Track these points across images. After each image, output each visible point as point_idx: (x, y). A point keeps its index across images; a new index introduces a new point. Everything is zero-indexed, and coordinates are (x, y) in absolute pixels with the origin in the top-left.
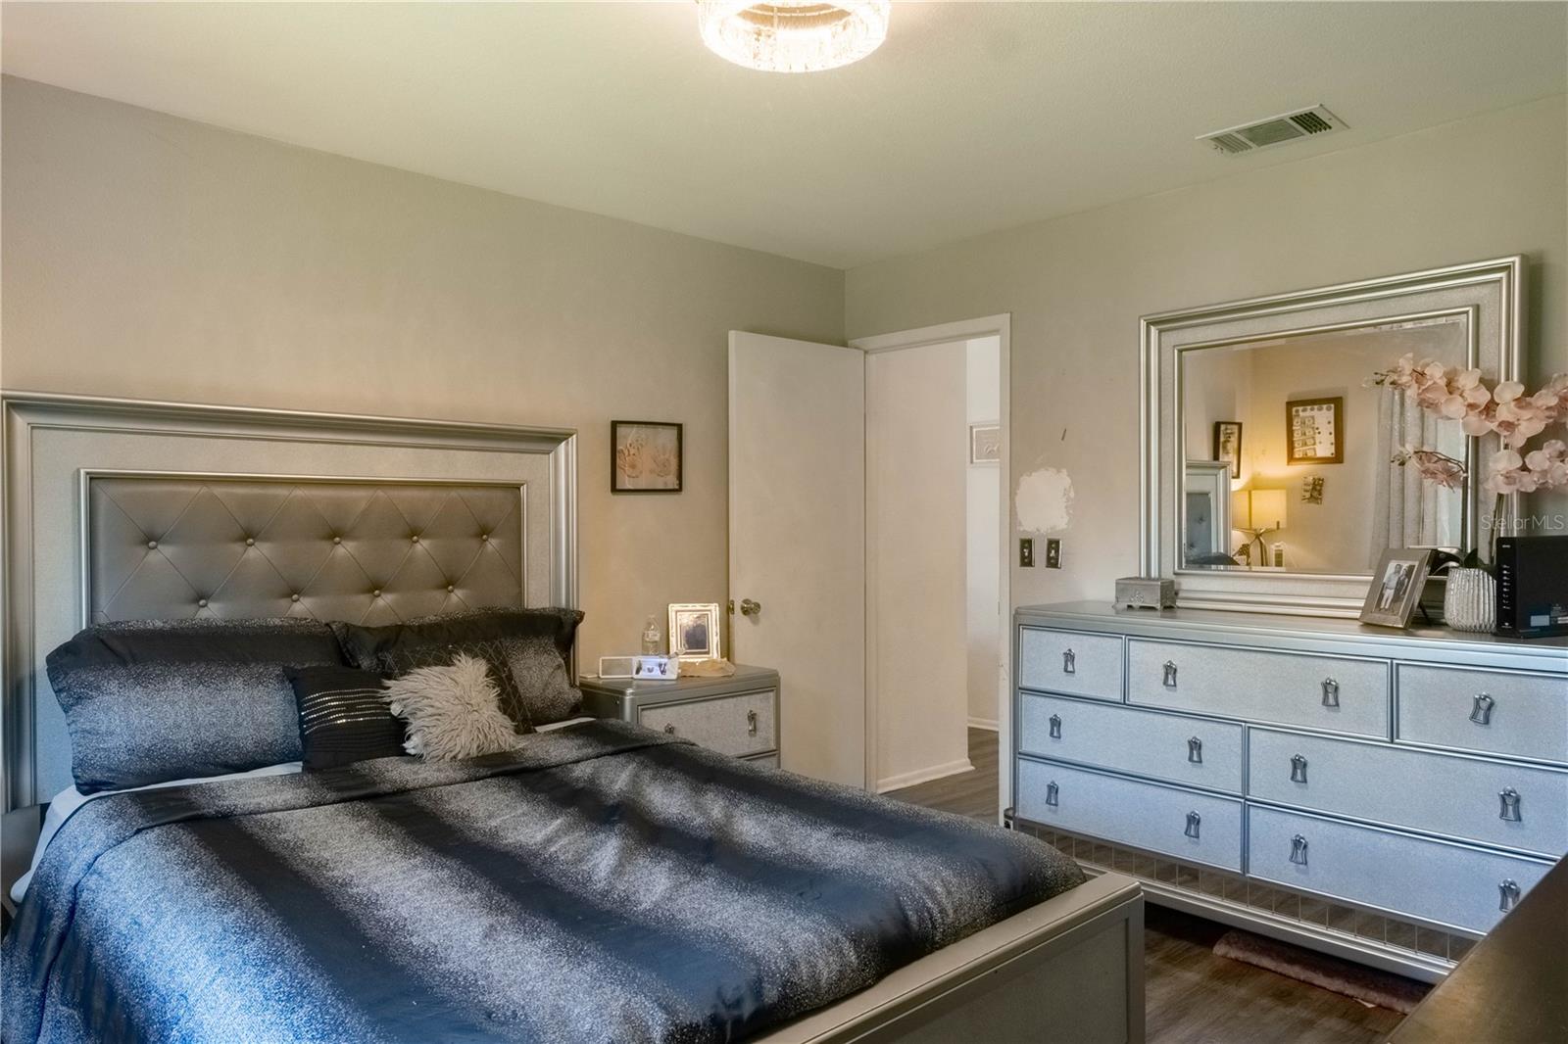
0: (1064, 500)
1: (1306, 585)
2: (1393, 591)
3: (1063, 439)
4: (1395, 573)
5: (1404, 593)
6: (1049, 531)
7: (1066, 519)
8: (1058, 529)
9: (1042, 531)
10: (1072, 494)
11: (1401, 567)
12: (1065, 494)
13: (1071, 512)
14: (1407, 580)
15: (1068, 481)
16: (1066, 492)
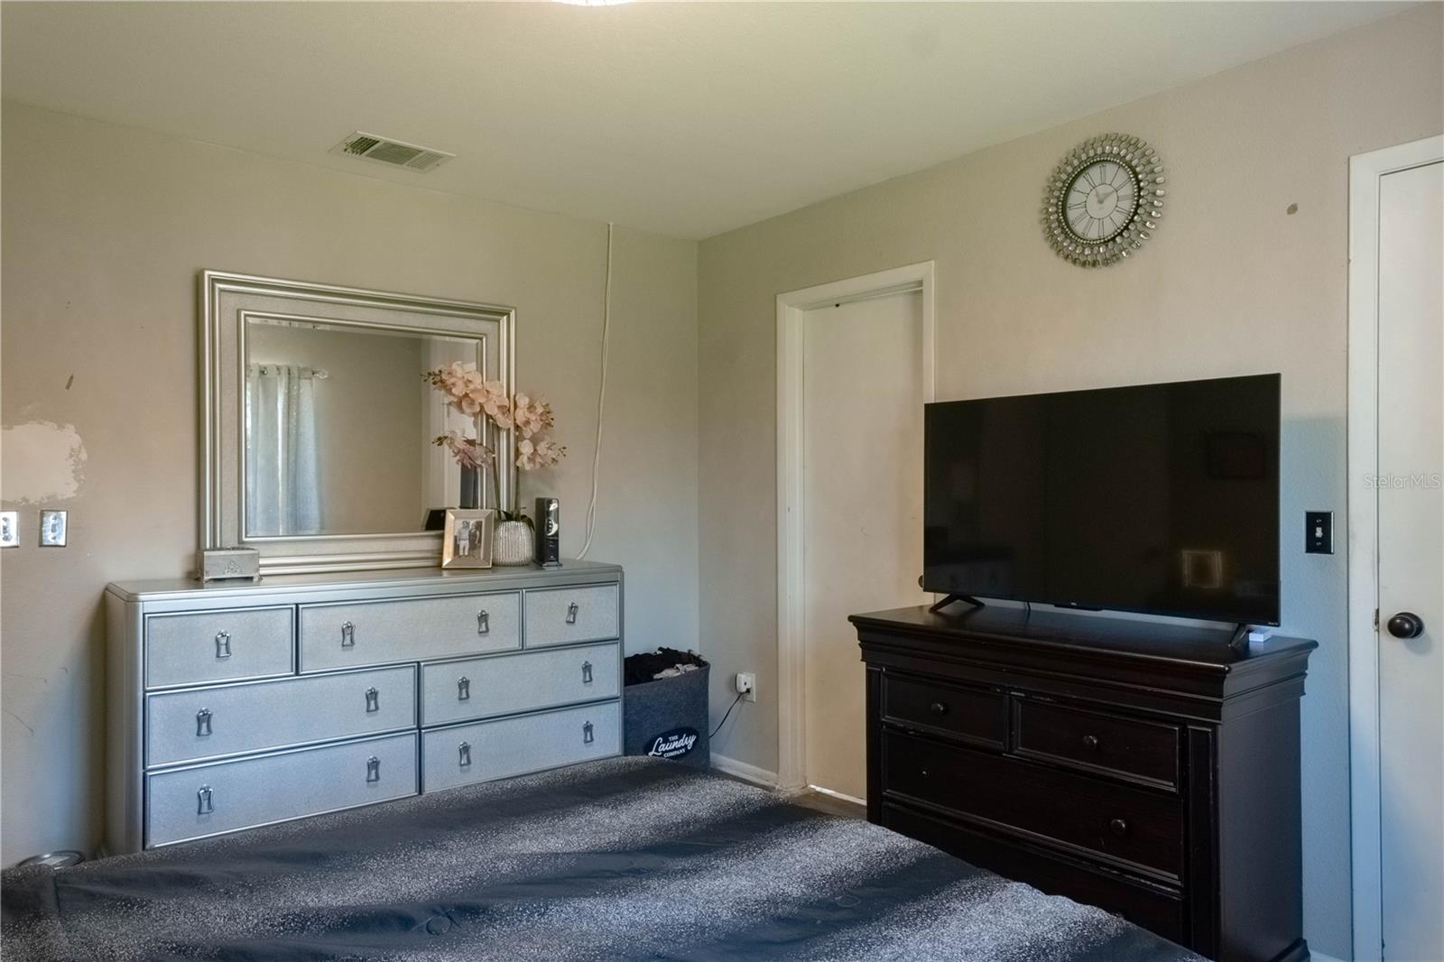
0: (71, 461)
1: (350, 544)
2: (467, 542)
3: (68, 387)
4: (464, 527)
5: (480, 541)
6: (46, 501)
7: (75, 486)
8: (60, 498)
9: (31, 502)
10: (84, 456)
11: (468, 523)
12: (71, 456)
13: (82, 477)
14: (478, 533)
15: (76, 440)
16: (73, 453)
